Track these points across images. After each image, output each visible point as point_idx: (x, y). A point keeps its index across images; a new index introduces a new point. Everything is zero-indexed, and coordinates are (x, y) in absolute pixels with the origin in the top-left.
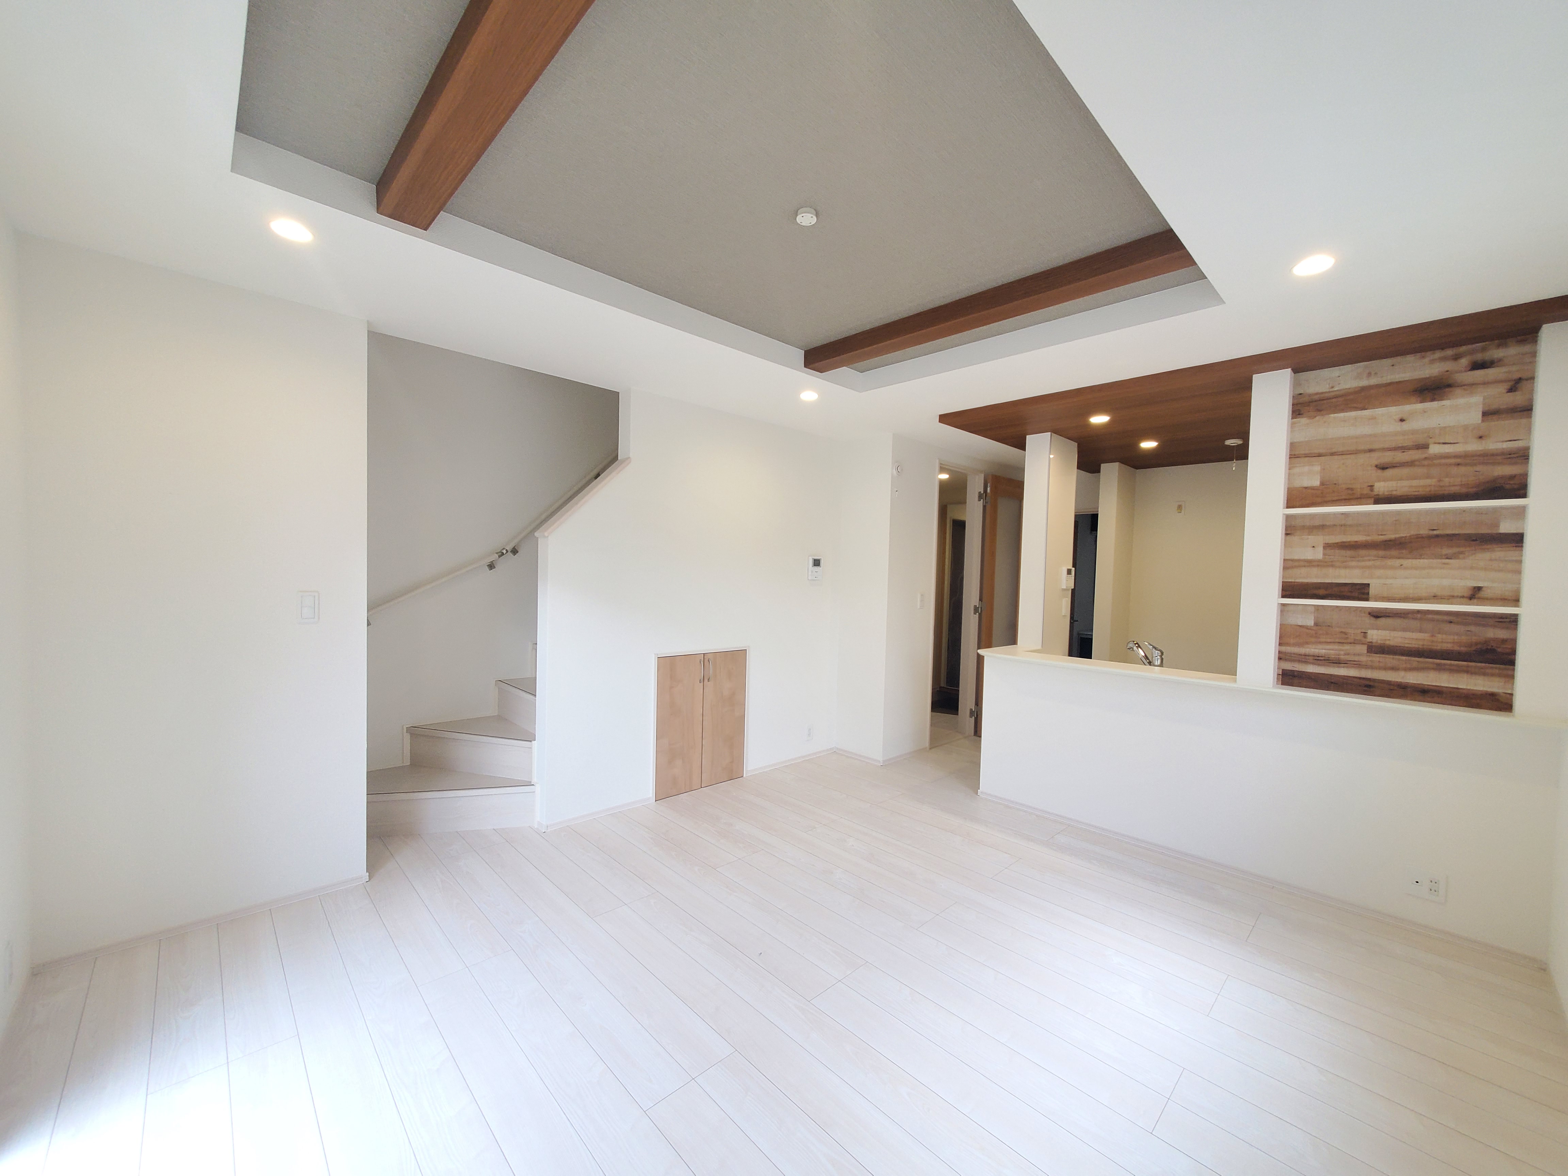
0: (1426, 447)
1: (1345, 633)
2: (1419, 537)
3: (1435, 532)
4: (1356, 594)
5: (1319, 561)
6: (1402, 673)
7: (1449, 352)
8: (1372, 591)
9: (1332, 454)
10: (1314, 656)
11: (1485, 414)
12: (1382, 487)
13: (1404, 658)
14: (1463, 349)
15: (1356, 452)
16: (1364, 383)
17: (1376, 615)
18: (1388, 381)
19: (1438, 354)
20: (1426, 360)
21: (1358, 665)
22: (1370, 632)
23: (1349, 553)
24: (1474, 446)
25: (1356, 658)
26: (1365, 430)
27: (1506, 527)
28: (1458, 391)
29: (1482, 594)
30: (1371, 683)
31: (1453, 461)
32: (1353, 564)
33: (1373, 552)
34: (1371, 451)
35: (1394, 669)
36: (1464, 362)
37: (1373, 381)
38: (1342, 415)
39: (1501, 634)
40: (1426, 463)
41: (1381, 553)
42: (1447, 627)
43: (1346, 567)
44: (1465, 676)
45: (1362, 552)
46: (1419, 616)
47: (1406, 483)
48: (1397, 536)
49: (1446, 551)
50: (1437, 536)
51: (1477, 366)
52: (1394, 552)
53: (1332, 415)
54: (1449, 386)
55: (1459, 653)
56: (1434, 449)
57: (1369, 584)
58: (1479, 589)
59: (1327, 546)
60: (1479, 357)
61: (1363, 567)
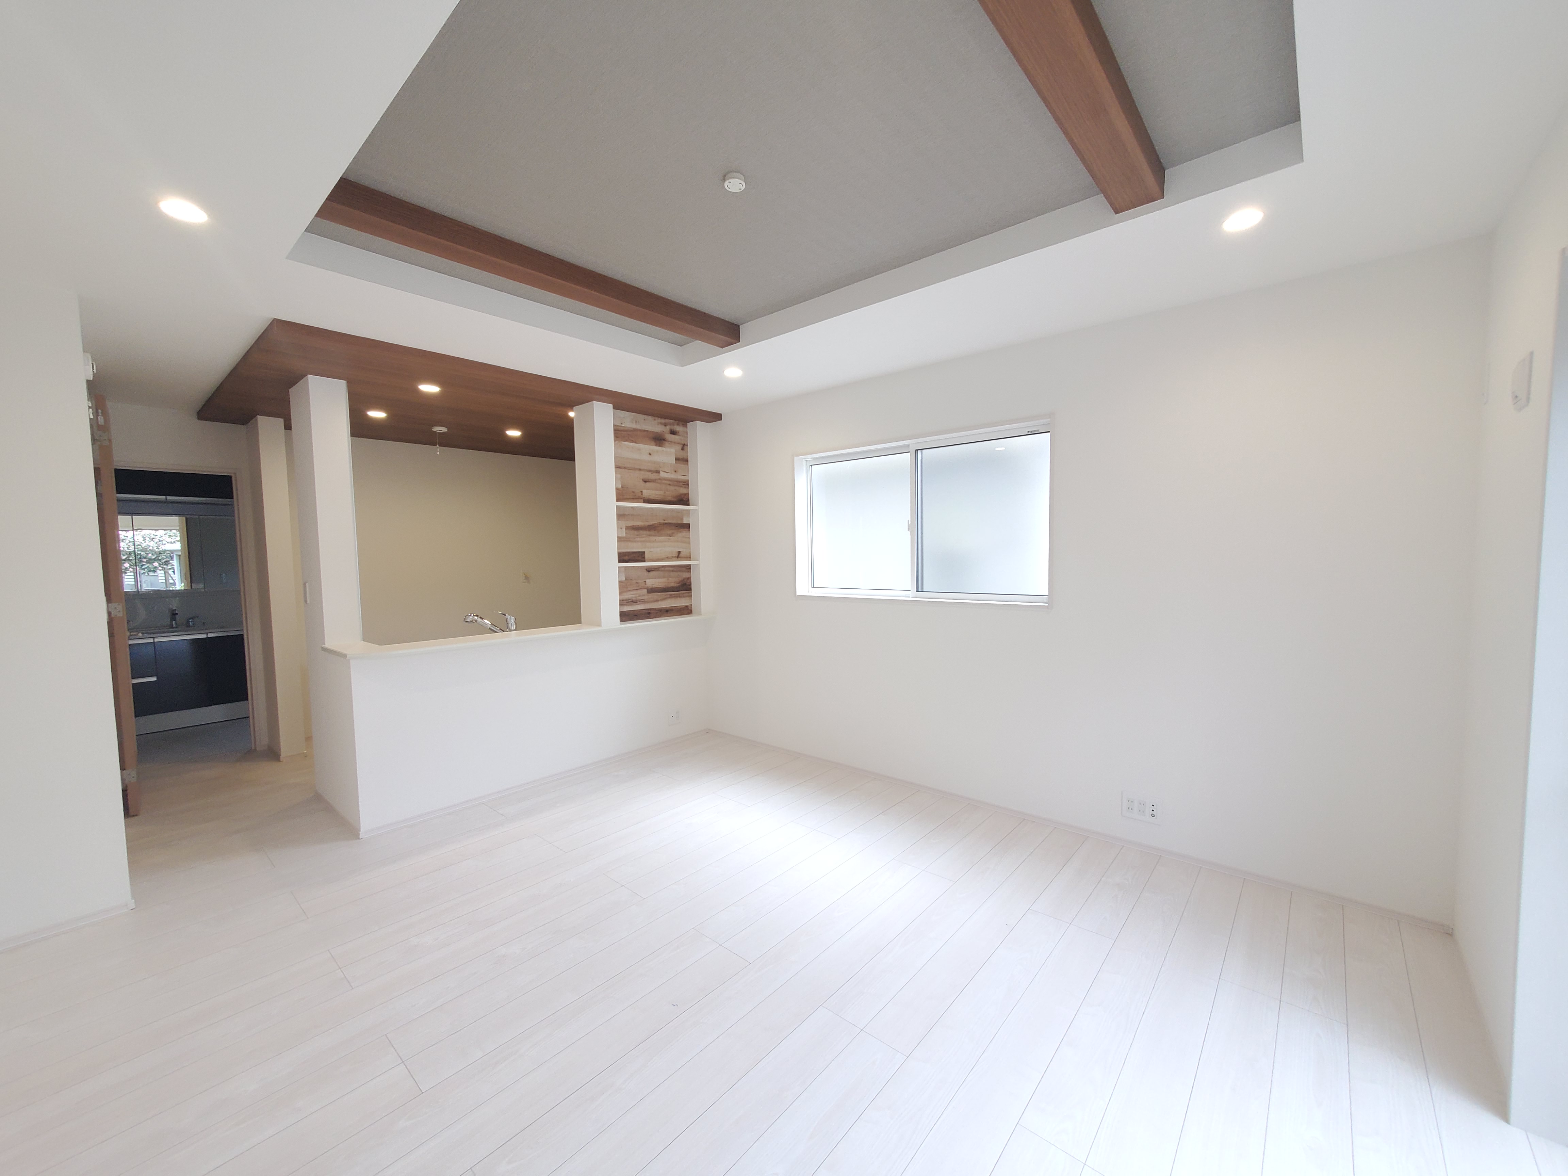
0: (658, 472)
1: (637, 583)
2: (660, 524)
3: (665, 522)
4: (640, 558)
5: (624, 538)
6: (660, 602)
7: (663, 421)
8: (647, 556)
9: (625, 468)
10: (626, 600)
11: (677, 459)
12: (646, 493)
13: (659, 593)
14: (667, 421)
15: (634, 469)
16: (634, 426)
17: (649, 570)
18: (643, 429)
19: (660, 420)
20: (656, 421)
21: (644, 602)
22: (647, 581)
23: (636, 532)
24: (672, 476)
25: (643, 598)
26: (636, 456)
27: (685, 521)
28: (667, 444)
29: (681, 555)
30: (650, 611)
31: (668, 482)
32: (638, 539)
33: (645, 532)
34: (640, 470)
35: (657, 601)
36: (668, 427)
37: (638, 427)
38: (626, 443)
39: (686, 575)
40: (659, 481)
41: (648, 532)
42: (672, 574)
43: (635, 542)
44: (679, 599)
45: (641, 532)
46: (663, 569)
47: (654, 492)
48: (653, 523)
49: (670, 532)
50: (666, 523)
51: (673, 432)
52: (652, 532)
53: (623, 442)
54: (664, 440)
55: (677, 587)
56: (662, 475)
57: (644, 552)
58: (679, 552)
59: (627, 528)
60: (672, 427)
61: (641, 542)
